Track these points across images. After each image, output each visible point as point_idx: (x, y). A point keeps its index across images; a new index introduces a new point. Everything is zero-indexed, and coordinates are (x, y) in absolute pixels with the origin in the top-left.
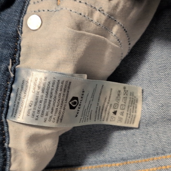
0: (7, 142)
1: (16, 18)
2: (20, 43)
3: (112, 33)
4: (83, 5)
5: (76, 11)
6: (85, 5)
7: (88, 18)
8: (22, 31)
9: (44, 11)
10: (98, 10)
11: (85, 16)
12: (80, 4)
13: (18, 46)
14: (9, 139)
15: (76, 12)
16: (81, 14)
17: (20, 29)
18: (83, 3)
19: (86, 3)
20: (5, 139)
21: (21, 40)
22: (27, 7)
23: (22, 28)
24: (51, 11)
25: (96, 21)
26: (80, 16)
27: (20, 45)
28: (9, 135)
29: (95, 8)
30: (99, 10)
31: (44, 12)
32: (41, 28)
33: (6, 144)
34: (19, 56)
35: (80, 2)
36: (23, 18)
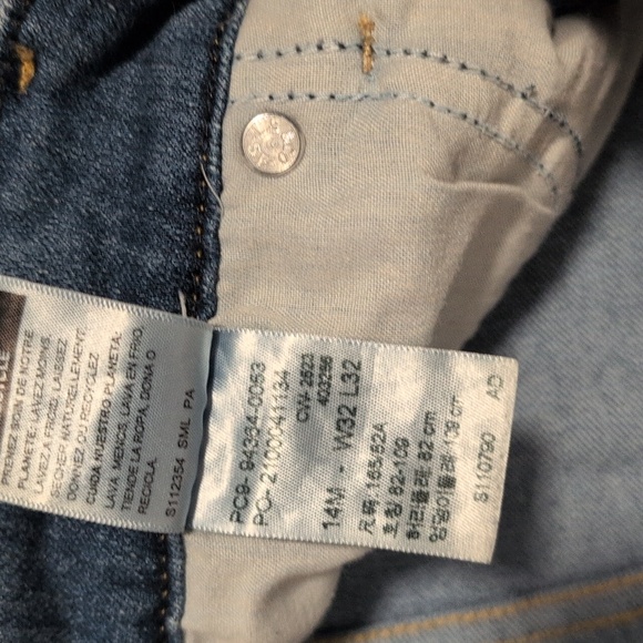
0: (176, 614)
1: (187, 120)
2: (217, 229)
3: (542, 166)
4: (471, 79)
5: (451, 108)
6: (478, 78)
7: (487, 129)
8: (221, 180)
9: (312, 97)
10: (519, 95)
11: (476, 122)
12: (463, 74)
13: (209, 238)
14: (184, 601)
15: (449, 111)
16: (465, 117)
17: (213, 168)
18: (476, 70)
19: (483, 73)
20: (168, 602)
21: (219, 216)
22: (230, 73)
23: (219, 167)
24: (342, 101)
25: (508, 137)
26: (462, 122)
27: (216, 236)
28: (183, 589)
29: (510, 88)
30: (524, 96)
31: (313, 102)
32: (301, 168)
33: (172, 622)
34: (217, 280)
35: (463, 67)
36: (221, 123)
